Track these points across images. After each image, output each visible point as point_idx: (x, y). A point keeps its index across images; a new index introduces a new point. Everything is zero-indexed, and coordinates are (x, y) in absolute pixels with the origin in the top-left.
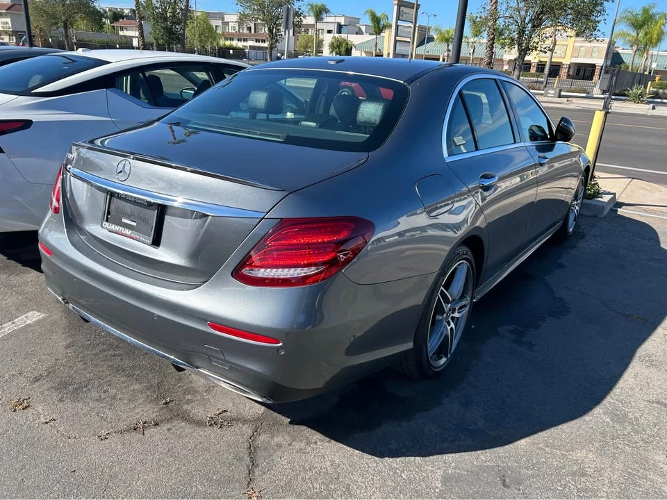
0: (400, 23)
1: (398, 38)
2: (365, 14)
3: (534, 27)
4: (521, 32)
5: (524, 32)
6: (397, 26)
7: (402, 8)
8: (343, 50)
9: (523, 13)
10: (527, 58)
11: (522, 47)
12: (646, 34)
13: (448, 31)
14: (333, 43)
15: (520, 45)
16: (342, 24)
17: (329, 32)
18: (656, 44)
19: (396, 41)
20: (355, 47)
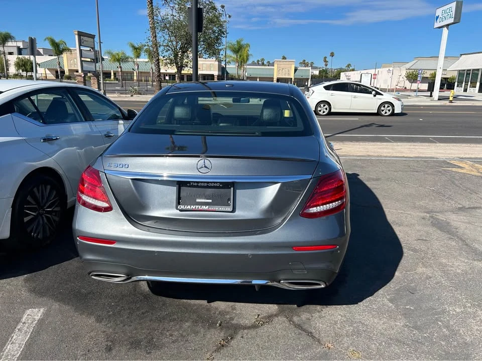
0: (82, 48)
1: (83, 59)
2: (45, 40)
3: (183, 52)
4: (176, 55)
5: (177, 55)
6: (81, 51)
7: (82, 37)
8: (28, 68)
9: (174, 43)
10: (183, 72)
11: (178, 65)
12: (240, 56)
13: (118, 54)
14: (18, 63)
15: (177, 64)
16: (22, 47)
17: (11, 53)
18: (247, 61)
19: (82, 61)
20: (39, 65)
